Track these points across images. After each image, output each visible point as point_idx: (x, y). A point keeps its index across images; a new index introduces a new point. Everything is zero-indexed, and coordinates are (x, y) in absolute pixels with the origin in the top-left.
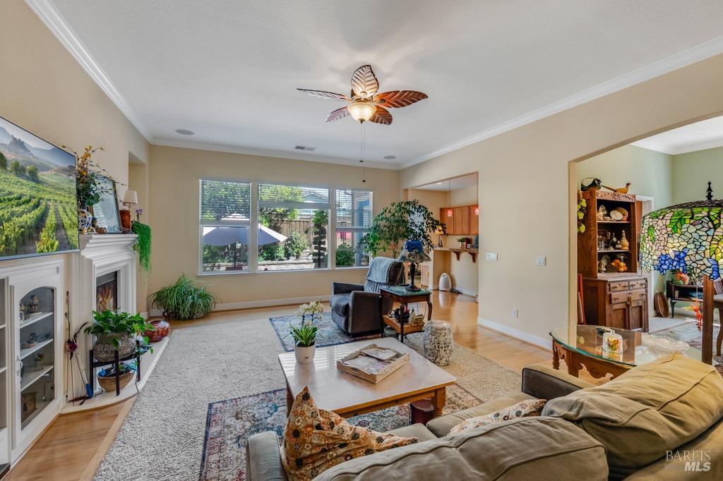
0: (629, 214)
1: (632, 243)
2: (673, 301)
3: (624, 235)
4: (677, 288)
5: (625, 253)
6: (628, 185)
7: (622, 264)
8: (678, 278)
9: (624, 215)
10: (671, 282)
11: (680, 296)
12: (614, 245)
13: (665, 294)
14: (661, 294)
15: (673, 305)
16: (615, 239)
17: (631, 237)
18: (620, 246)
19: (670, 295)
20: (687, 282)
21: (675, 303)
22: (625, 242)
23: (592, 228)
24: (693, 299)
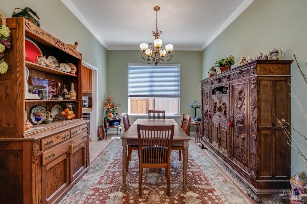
0: (77, 69)
1: (79, 94)
2: (107, 129)
3: (73, 86)
4: (108, 121)
5: (74, 103)
6: (76, 44)
7: (71, 112)
8: (109, 116)
9: (73, 69)
10: (106, 118)
11: (109, 125)
12: (64, 95)
13: (103, 125)
14: (101, 126)
15: (106, 131)
16: (65, 91)
17: (78, 89)
18: (69, 96)
19: (105, 126)
20: (112, 117)
21: (107, 130)
22: (73, 93)
23: (18, 69)
24: (115, 126)
